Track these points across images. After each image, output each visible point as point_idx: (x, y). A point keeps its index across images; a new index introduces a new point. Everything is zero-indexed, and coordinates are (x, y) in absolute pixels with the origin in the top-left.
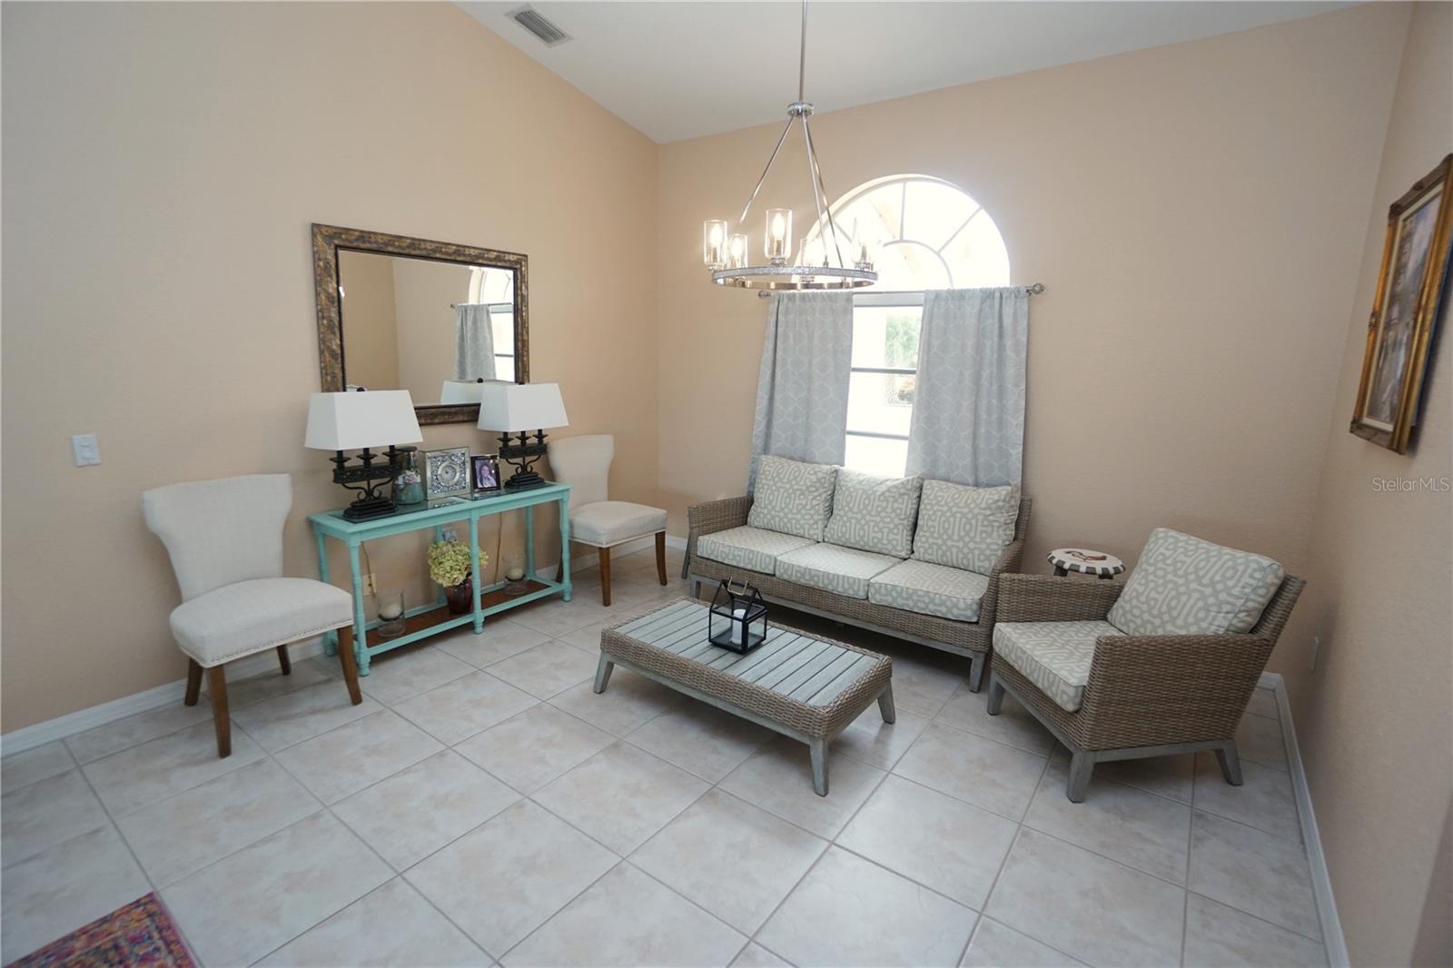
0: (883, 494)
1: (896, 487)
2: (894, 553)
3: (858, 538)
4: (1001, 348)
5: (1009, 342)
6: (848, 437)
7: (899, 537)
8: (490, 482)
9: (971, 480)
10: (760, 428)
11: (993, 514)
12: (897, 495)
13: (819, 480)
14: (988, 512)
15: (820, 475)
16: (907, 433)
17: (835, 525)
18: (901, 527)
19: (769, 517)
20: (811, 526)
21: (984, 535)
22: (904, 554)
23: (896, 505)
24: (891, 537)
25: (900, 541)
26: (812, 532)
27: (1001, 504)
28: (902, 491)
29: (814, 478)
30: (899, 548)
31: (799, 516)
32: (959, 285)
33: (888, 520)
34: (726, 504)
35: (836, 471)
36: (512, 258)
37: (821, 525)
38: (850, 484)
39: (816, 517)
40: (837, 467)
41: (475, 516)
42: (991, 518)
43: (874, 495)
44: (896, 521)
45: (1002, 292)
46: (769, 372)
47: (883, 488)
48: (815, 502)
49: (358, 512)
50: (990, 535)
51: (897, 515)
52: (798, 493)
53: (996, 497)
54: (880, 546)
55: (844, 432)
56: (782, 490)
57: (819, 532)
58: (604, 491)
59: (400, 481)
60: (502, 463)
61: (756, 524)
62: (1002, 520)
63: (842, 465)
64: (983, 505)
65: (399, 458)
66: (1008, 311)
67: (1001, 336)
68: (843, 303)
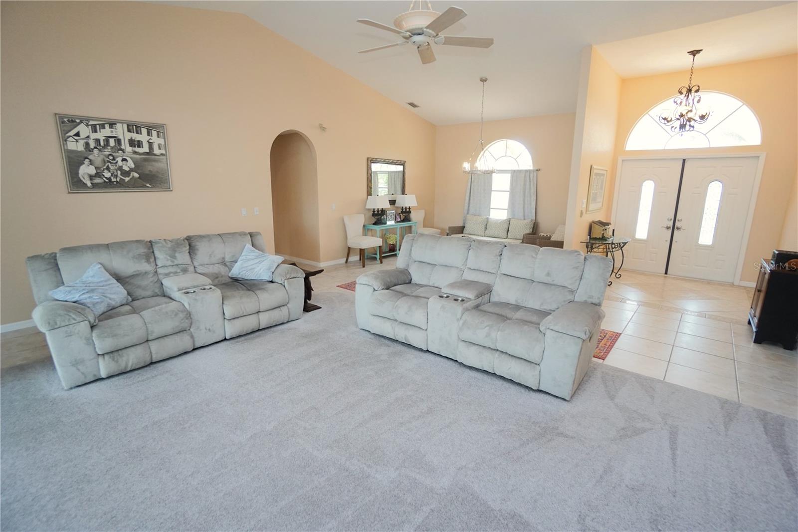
1: (503, 221)
2: (502, 238)
3: (493, 234)
4: (530, 185)
5: (532, 183)
6: (491, 210)
7: (504, 233)
8: (399, 220)
9: (523, 219)
10: (466, 208)
11: (527, 225)
12: (504, 223)
14: (525, 225)
15: (483, 219)
16: (507, 208)
17: (488, 232)
18: (504, 231)
19: (469, 231)
20: (481, 233)
21: (525, 231)
22: (505, 237)
23: (503, 225)
24: (501, 233)
27: (530, 223)
31: (478, 230)
32: (521, 168)
33: (501, 229)
34: (458, 227)
35: (488, 218)
36: (395, 161)
37: (483, 232)
38: (491, 221)
39: (482, 229)
40: (488, 217)
41: (399, 227)
43: (498, 223)
45: (530, 170)
46: (469, 192)
47: (500, 222)
48: (482, 226)
49: (375, 224)
51: (503, 228)
52: (477, 224)
53: (527, 222)
54: (499, 236)
55: (490, 208)
56: (473, 224)
58: (422, 226)
59: (383, 218)
60: (401, 215)
61: (466, 233)
62: (529, 227)
63: (489, 215)
65: (383, 212)
66: (532, 175)
67: (530, 182)
68: (489, 173)
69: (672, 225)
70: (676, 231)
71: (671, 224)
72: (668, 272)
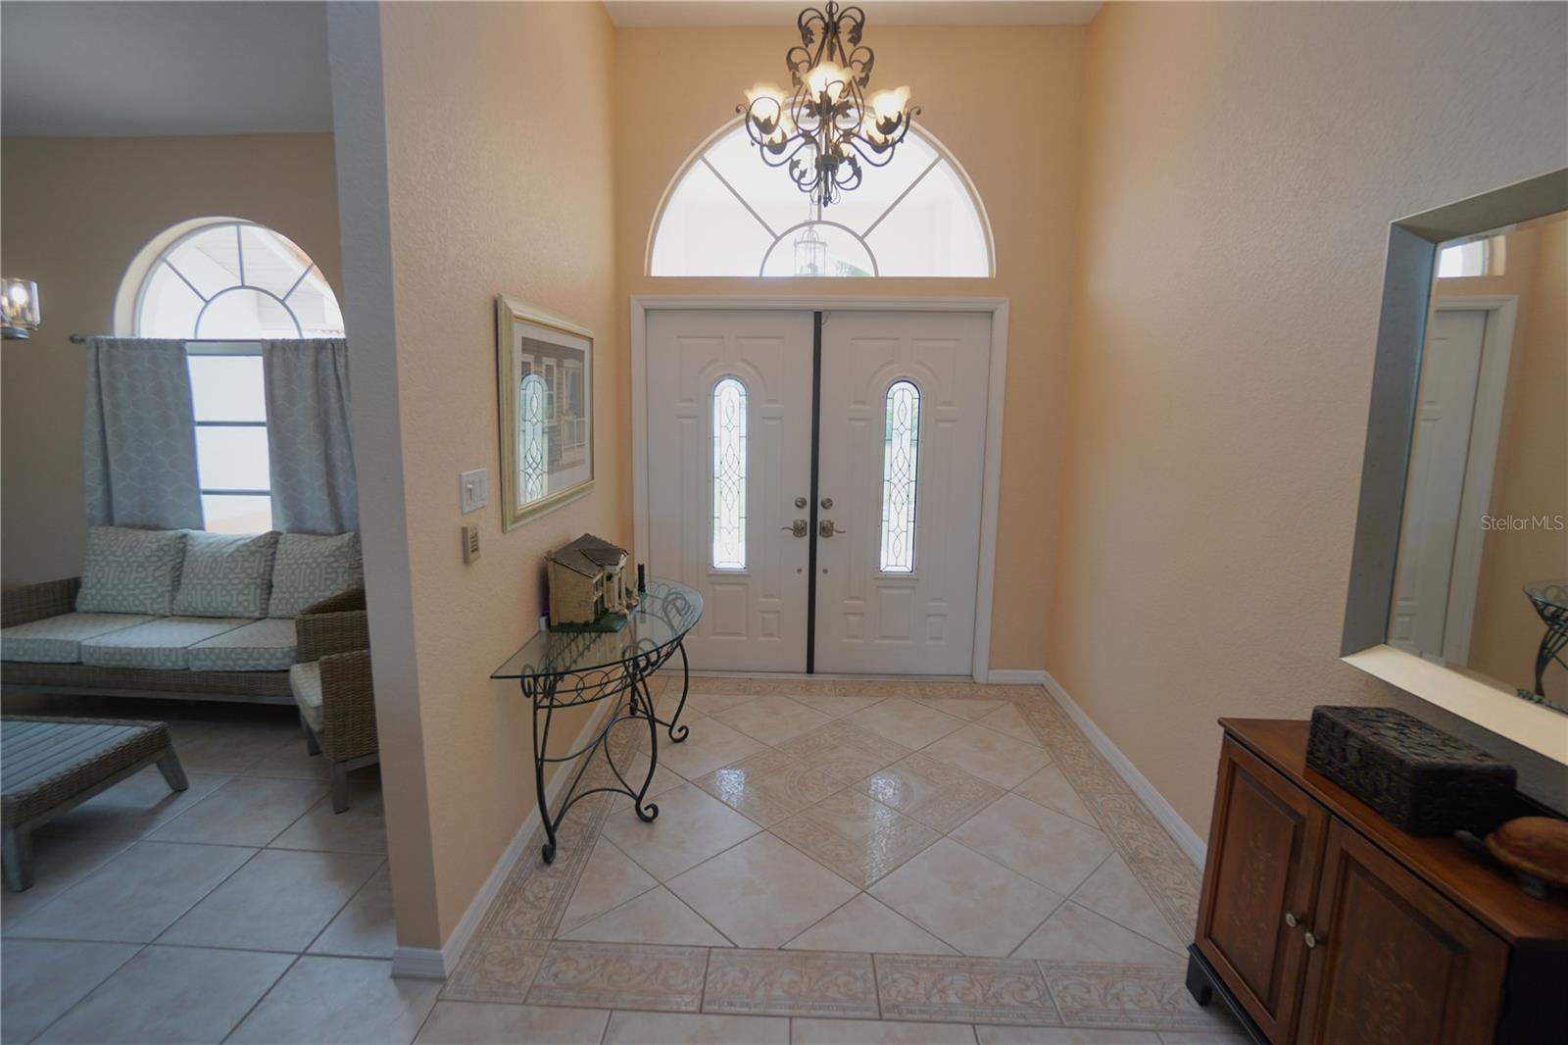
0: (231, 555)
1: (245, 545)
2: (247, 615)
3: (205, 605)
4: (340, 398)
5: (345, 392)
6: (202, 498)
7: (250, 598)
9: (332, 530)
10: (96, 495)
11: (336, 561)
12: (247, 554)
13: (160, 548)
14: (332, 559)
15: (163, 542)
16: (267, 487)
17: (184, 595)
18: (252, 587)
19: (99, 597)
20: (154, 600)
21: (329, 582)
22: (259, 614)
23: (246, 564)
24: (241, 598)
25: (250, 601)
26: (156, 606)
27: (344, 549)
28: (253, 549)
29: (154, 547)
30: (251, 609)
31: (137, 592)
33: (236, 581)
35: (189, 536)
37: (167, 597)
38: (196, 549)
39: (160, 590)
40: (189, 530)
42: (335, 565)
43: (222, 557)
44: (247, 581)
45: (333, 343)
47: (233, 548)
48: (158, 573)
50: (334, 582)
51: (249, 575)
52: (135, 565)
53: (339, 544)
54: (230, 609)
55: (198, 492)
56: (114, 565)
57: (166, 605)
61: (85, 608)
62: (347, 565)
63: (201, 528)
64: (327, 553)
66: (341, 361)
67: (338, 386)
68: (176, 352)
69: (808, 519)
70: (820, 540)
71: (805, 514)
72: (817, 666)
